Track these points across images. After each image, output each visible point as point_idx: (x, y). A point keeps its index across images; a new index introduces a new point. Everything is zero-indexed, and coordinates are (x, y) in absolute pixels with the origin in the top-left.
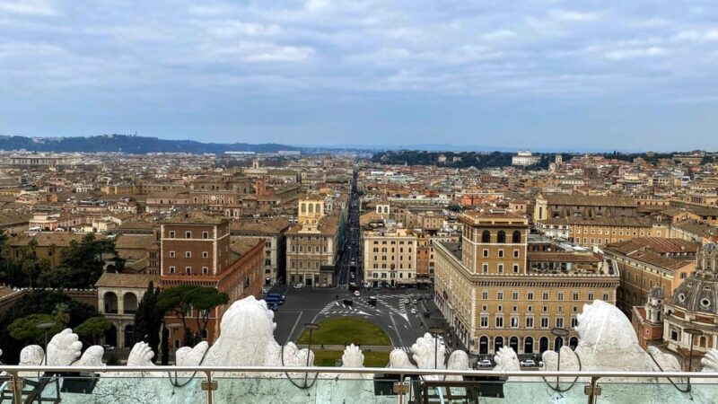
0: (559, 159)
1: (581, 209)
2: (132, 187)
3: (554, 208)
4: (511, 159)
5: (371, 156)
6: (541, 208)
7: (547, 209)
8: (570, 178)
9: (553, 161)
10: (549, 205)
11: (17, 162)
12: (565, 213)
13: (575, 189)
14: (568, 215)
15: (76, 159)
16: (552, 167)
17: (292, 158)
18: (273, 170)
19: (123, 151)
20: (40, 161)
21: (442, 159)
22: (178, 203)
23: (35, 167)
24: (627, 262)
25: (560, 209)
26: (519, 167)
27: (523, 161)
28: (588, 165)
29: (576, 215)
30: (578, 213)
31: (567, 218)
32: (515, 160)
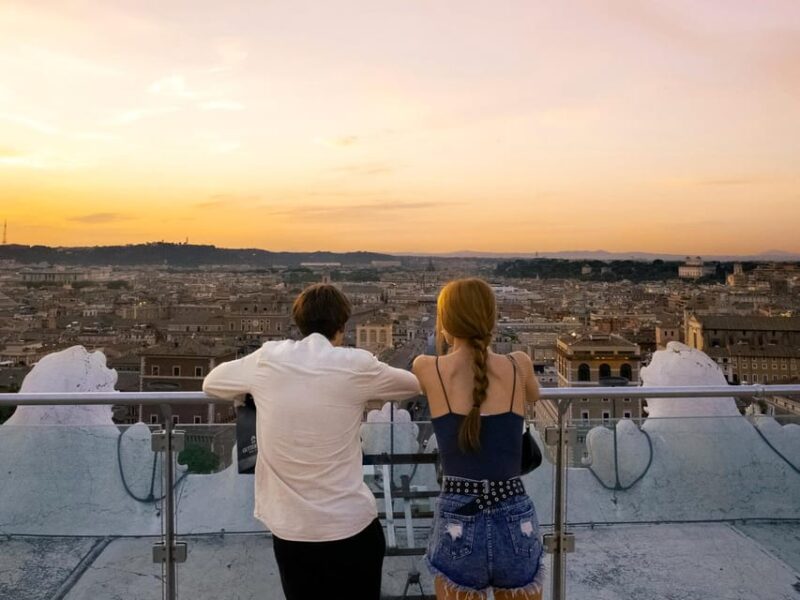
0: (737, 270)
1: (749, 335)
2: (157, 310)
3: (711, 333)
4: (677, 271)
5: (495, 267)
6: (695, 334)
7: (703, 334)
8: (750, 294)
9: (731, 271)
10: (705, 330)
11: (28, 278)
12: (727, 341)
13: (755, 309)
14: (732, 342)
15: (103, 274)
16: (731, 280)
17: (387, 270)
18: (350, 286)
19: (169, 263)
20: (56, 277)
21: (586, 270)
22: (209, 330)
23: (48, 285)
24: (790, 407)
25: (720, 334)
26: (688, 280)
27: (694, 273)
28: (776, 276)
29: (740, 342)
30: (743, 340)
31: (728, 347)
32: (683, 272)
